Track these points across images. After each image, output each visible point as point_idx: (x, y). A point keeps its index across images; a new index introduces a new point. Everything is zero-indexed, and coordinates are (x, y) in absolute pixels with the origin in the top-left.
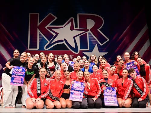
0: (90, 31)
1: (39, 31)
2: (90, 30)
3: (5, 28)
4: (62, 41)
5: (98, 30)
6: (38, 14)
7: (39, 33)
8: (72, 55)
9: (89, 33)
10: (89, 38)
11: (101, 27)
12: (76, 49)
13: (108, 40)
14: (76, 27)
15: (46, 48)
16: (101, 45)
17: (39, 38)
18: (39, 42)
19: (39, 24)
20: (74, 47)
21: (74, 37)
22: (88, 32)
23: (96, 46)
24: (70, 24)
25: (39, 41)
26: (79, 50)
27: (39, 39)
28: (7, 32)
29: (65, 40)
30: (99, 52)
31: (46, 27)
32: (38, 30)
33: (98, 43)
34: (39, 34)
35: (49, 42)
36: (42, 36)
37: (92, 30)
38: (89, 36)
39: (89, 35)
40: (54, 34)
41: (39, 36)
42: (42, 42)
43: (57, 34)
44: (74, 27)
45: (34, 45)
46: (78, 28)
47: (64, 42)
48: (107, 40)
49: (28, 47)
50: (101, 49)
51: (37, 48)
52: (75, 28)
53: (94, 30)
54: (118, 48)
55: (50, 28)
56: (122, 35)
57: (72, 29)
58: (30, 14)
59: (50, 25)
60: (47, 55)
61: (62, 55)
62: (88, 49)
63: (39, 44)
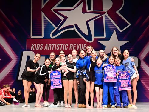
0: (106, 14)
1: (43, 15)
2: (107, 12)
4: (72, 27)
5: (117, 12)
7: (44, 17)
8: (85, 44)
9: (106, 16)
10: (105, 23)
11: (121, 9)
12: (89, 37)
13: (130, 24)
14: (90, 8)
15: (53, 35)
16: (121, 31)
17: (44, 23)
18: (44, 29)
19: (43, 6)
20: (87, 34)
21: (87, 22)
22: (104, 15)
24: (81, 5)
25: (44, 27)
26: (93, 37)
27: (44, 25)
28: (5, 16)
30: (119, 40)
31: (52, 10)
32: (42, 13)
33: (117, 29)
34: (44, 19)
35: (56, 28)
36: (48, 21)
37: (109, 12)
38: (105, 21)
39: (105, 19)
40: (62, 19)
41: (44, 21)
42: (48, 29)
43: (66, 18)
44: (87, 8)
45: (37, 32)
46: (92, 10)
47: (75, 28)
48: (128, 25)
49: (30, 35)
50: (120, 37)
51: (41, 36)
52: (88, 11)
53: (111, 12)
54: (142, 36)
55: (56, 11)
56: (147, 19)
57: (84, 11)
59: (57, 7)
60: (53, 45)
61: (72, 45)
62: (105, 37)
63: (44, 31)
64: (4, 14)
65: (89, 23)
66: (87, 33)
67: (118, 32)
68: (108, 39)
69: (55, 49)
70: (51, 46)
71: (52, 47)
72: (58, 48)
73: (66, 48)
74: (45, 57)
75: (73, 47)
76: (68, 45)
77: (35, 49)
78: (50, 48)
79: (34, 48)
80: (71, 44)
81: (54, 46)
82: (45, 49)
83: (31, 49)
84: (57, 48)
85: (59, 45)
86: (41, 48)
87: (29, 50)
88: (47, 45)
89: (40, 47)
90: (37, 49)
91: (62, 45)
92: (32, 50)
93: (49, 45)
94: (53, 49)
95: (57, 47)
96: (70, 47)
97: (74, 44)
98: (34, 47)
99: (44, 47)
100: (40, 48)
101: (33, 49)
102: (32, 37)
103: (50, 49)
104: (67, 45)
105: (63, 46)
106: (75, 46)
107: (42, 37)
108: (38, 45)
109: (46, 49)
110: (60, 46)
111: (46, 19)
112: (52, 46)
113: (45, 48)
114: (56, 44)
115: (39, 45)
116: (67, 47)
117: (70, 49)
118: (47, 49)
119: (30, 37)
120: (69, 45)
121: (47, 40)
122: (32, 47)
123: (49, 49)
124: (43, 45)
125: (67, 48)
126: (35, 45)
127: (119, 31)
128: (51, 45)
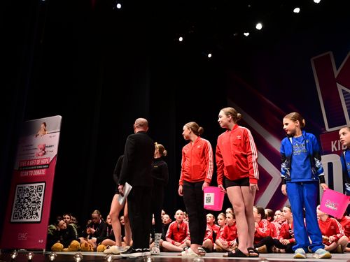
1: (340, 87)
3: (271, 103)
6: (329, 55)
7: (343, 90)
18: (348, 111)
19: (336, 73)
28: (277, 108)
32: (338, 84)
34: (344, 94)
41: (344, 97)
49: (324, 127)
51: (346, 124)
58: (312, 60)
63: (349, 114)
64: (275, 106)
77: (339, 149)
79: (337, 148)
83: (333, 150)
87: (329, 152)
92: (335, 152)
98: (337, 146)
101: (336, 150)
102: (328, 130)
107: (348, 124)
111: (347, 93)
119: (325, 130)
122: (333, 146)
126: (337, 142)
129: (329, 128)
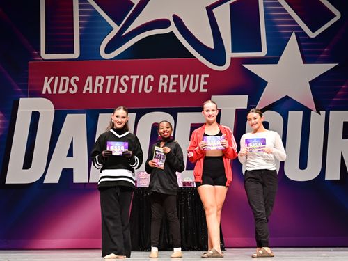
4: (165, 23)
8: (203, 76)
10: (266, 11)
13: (338, 15)
15: (108, 50)
16: (312, 35)
17: (80, 13)
18: (80, 30)
21: (210, 9)
23: (293, 40)
25: (80, 25)
26: (229, 54)
27: (81, 19)
29: (176, 19)
34: (80, 1)
35: (116, 28)
36: (91, 6)
41: (80, 6)
42: (93, 30)
47: (173, 28)
48: (335, 16)
49: (39, 50)
50: (310, 53)
60: (110, 78)
61: (166, 77)
62: (264, 53)
63: (81, 37)
65: (215, 11)
66: (209, 42)
67: (302, 38)
68: (273, 58)
69: (115, 91)
70: (102, 82)
71: (105, 85)
72: (123, 89)
73: (148, 88)
74: (85, 115)
75: (168, 84)
76: (152, 80)
77: (55, 92)
78: (99, 88)
79: (52, 91)
80: (162, 77)
81: (113, 81)
82: (84, 92)
83: (44, 92)
84: (121, 89)
85: (127, 79)
86: (73, 89)
87: (37, 93)
88: (90, 79)
89: (70, 86)
90: (61, 92)
91: (134, 78)
92: (47, 96)
93: (98, 78)
94: (108, 91)
95: (120, 85)
96: (161, 84)
97: (172, 77)
98: (52, 85)
99: (81, 84)
100: (71, 89)
101: (50, 92)
102: (44, 56)
103: (101, 91)
104: (150, 79)
105: (138, 81)
106: (175, 80)
107: (76, 54)
108: (65, 80)
109: (88, 91)
110: (129, 83)
112: (106, 81)
113: (86, 89)
114: (117, 77)
115: (67, 78)
116: (150, 83)
117: (160, 91)
118: (91, 92)
119: (39, 55)
120: (157, 80)
121: (89, 64)
122: (46, 85)
123: (95, 92)
124: (77, 79)
125: (151, 87)
126: (54, 80)
127: (305, 34)
128: (102, 78)
129: (47, 52)
